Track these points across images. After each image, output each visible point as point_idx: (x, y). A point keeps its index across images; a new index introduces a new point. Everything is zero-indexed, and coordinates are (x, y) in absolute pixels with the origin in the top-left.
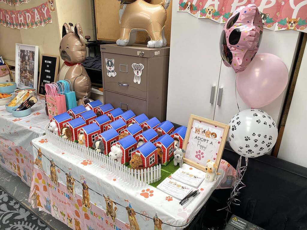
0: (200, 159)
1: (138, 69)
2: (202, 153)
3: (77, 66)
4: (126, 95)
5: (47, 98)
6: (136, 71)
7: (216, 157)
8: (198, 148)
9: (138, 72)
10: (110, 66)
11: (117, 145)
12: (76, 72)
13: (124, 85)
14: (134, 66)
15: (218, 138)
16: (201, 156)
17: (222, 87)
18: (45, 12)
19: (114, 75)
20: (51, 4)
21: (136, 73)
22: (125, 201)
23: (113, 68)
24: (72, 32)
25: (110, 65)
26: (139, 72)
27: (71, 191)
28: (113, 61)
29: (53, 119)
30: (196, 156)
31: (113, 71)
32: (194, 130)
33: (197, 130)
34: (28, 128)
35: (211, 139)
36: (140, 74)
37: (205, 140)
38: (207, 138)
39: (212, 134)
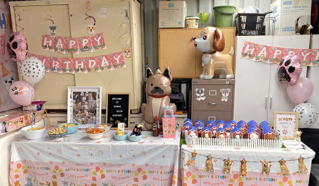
0: (286, 134)
1: (225, 92)
2: (286, 131)
4: (215, 111)
6: (224, 94)
7: (295, 130)
8: (283, 129)
9: (225, 94)
10: (200, 93)
11: (253, 133)
13: (213, 104)
14: (222, 91)
15: (293, 120)
16: (286, 132)
17: (271, 97)
18: (117, 59)
19: (203, 99)
20: (127, 53)
21: (223, 95)
22: (278, 157)
23: (202, 95)
25: (200, 92)
26: (227, 94)
27: (228, 171)
28: (203, 90)
30: (283, 133)
31: (202, 97)
32: (278, 119)
33: (280, 119)
35: (289, 122)
36: (227, 95)
37: (286, 123)
38: (287, 122)
39: (289, 119)
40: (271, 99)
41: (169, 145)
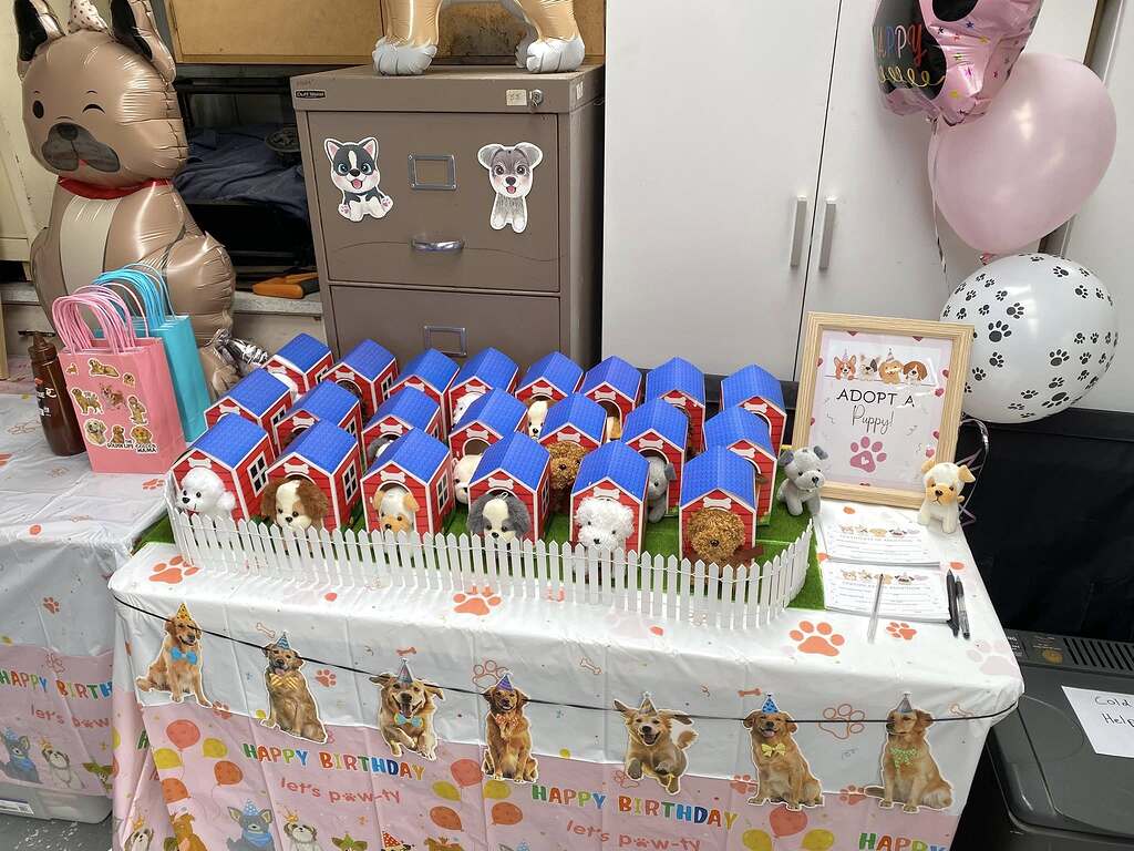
0: (870, 468)
1: (510, 169)
2: (878, 446)
3: (152, 192)
5: (71, 370)
6: (503, 177)
7: (933, 445)
8: (858, 432)
9: (511, 181)
10: (355, 173)
12: (152, 224)
13: (440, 245)
14: (491, 159)
15: (934, 378)
16: (875, 455)
19: (379, 208)
21: (499, 185)
22: (742, 693)
23: (370, 181)
24: (90, 28)
25: (354, 166)
26: (519, 178)
27: (412, 741)
28: (372, 147)
29: (197, 456)
30: (855, 462)
31: (370, 194)
32: (830, 368)
33: (844, 368)
34: (23, 533)
35: (903, 387)
36: (524, 186)
37: (880, 396)
38: (887, 388)
39: (907, 369)
40: (831, 209)
41: (62, 545)
